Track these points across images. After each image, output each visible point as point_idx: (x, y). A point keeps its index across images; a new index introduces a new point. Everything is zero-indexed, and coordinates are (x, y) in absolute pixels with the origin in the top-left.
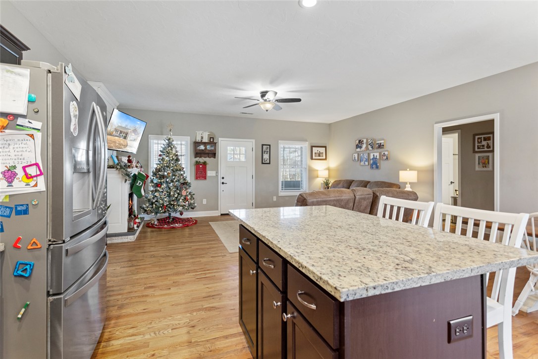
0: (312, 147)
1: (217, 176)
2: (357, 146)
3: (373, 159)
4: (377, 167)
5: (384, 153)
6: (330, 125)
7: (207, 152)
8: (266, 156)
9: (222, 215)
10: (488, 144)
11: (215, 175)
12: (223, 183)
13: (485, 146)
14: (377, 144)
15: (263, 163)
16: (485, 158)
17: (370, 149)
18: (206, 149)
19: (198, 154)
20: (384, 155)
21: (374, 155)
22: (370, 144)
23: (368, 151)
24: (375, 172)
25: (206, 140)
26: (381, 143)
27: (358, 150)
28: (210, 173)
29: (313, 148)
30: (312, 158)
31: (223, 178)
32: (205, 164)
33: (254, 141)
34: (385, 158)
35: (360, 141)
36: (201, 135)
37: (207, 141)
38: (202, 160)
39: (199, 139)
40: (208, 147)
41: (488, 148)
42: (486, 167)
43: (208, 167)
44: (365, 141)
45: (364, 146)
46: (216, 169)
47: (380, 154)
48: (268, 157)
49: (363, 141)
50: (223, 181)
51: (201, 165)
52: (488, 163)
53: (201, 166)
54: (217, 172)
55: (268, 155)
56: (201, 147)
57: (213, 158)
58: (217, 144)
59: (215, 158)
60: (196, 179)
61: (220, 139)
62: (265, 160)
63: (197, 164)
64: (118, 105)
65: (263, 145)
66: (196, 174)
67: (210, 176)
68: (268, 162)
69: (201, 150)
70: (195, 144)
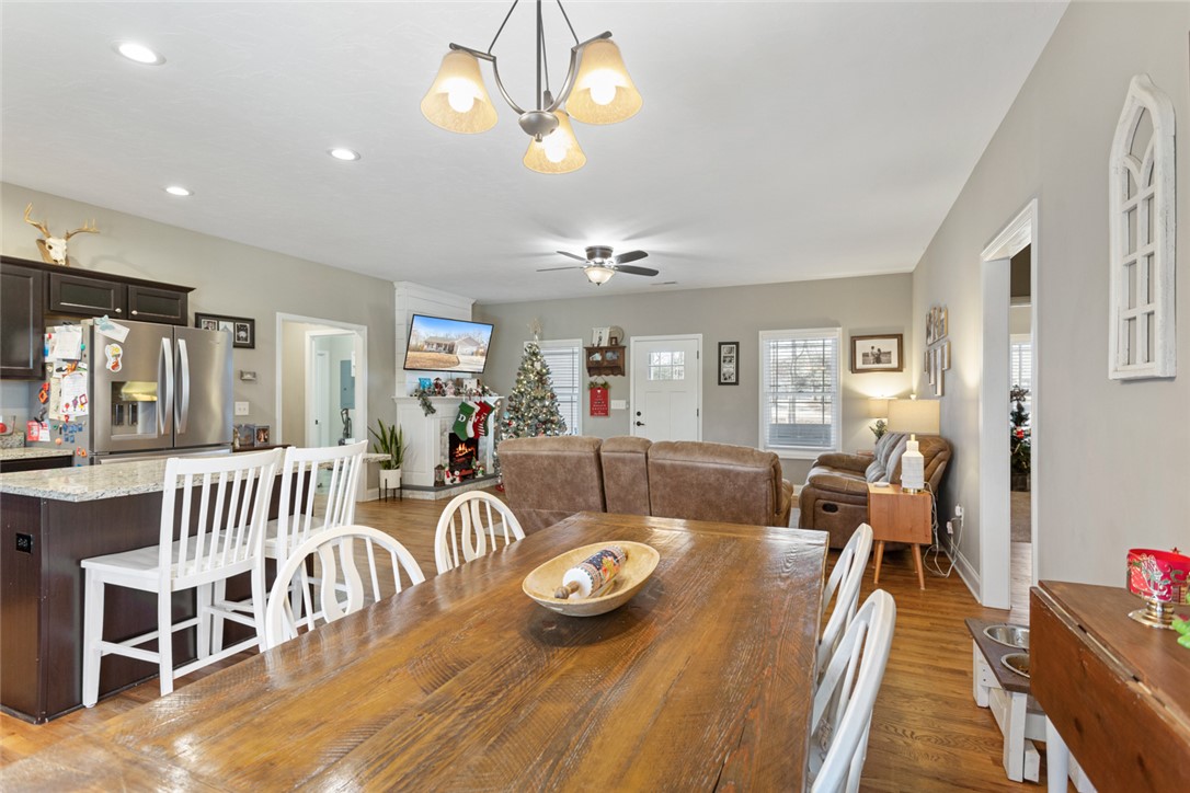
0: (854, 339)
7: (608, 364)
11: (624, 408)
12: (639, 424)
18: (604, 359)
19: (593, 369)
25: (605, 343)
28: (615, 404)
29: (857, 342)
30: (853, 369)
31: (639, 414)
32: (605, 386)
33: (700, 337)
36: (598, 335)
37: (607, 345)
38: (600, 380)
39: (595, 342)
40: (609, 356)
43: (611, 392)
46: (626, 397)
48: (733, 370)
50: (638, 419)
51: (599, 388)
53: (599, 392)
54: (628, 403)
55: (733, 365)
56: (598, 357)
57: (619, 376)
58: (626, 350)
59: (623, 375)
60: (592, 414)
61: (632, 339)
62: (727, 376)
63: (593, 387)
64: (473, 301)
65: (720, 344)
66: (592, 406)
67: (615, 410)
68: (733, 379)
69: (597, 362)
70: (590, 351)
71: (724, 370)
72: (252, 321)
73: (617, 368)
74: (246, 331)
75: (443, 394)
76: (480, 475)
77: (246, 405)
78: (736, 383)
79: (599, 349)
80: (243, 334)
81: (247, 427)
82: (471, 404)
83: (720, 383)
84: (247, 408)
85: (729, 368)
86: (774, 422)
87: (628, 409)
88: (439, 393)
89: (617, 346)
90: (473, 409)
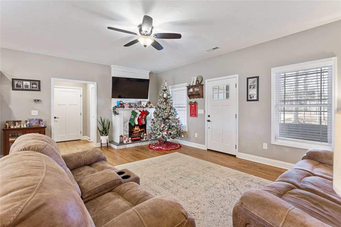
7: (195, 93)
9: (208, 150)
12: (209, 121)
18: (193, 91)
19: (190, 96)
28: (200, 111)
31: (209, 116)
32: (195, 103)
33: (237, 76)
38: (193, 100)
40: (196, 89)
46: (203, 108)
48: (255, 92)
50: (209, 118)
51: (193, 104)
53: (193, 106)
54: (205, 111)
55: (255, 90)
56: (191, 90)
57: (201, 98)
58: (204, 86)
59: (203, 98)
60: (191, 116)
61: (206, 81)
62: (252, 96)
63: (191, 104)
64: (150, 72)
65: (248, 79)
66: (190, 112)
67: (199, 114)
68: (255, 98)
69: (191, 92)
70: (189, 88)
71: (250, 93)
72: (39, 81)
73: (200, 95)
74: (36, 85)
75: (124, 107)
76: (144, 139)
77: (37, 111)
78: (257, 100)
79: (193, 87)
80: (35, 86)
81: (36, 119)
82: (137, 111)
83: (248, 100)
84: (37, 112)
85: (253, 92)
86: (283, 122)
87: (205, 113)
88: (121, 107)
89: (200, 84)
90: (137, 113)
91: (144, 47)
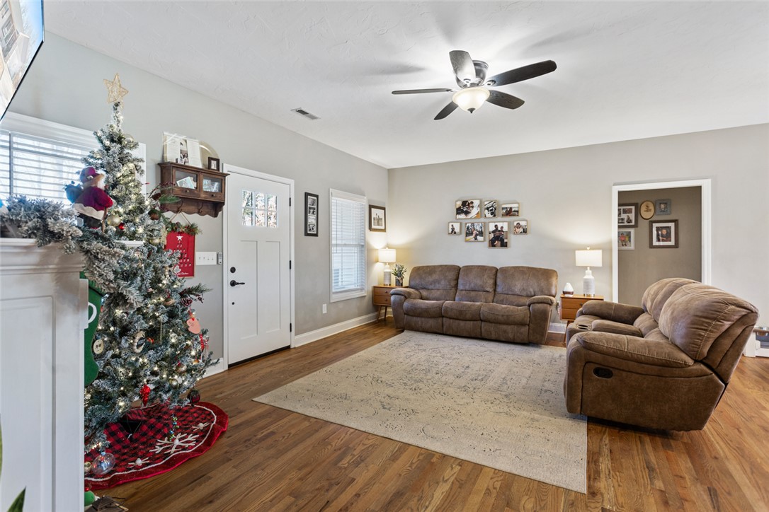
0: (371, 207)
1: (220, 263)
2: (459, 211)
3: (493, 232)
4: (504, 245)
5: (518, 224)
6: (391, 172)
7: (203, 196)
8: (312, 219)
9: (230, 366)
10: (629, 218)
11: (215, 263)
12: (233, 284)
13: (625, 220)
14: (503, 209)
15: (307, 234)
16: (625, 234)
17: (489, 215)
18: (199, 187)
20: (519, 226)
21: (496, 226)
22: (488, 209)
23: (483, 220)
24: (499, 251)
25: (196, 161)
26: (511, 208)
27: (462, 216)
29: (372, 209)
30: (370, 228)
31: (233, 270)
32: (191, 230)
33: (292, 182)
34: (521, 230)
35: (464, 203)
36: (179, 148)
37: (200, 166)
38: (182, 219)
39: (172, 156)
40: (206, 185)
41: (628, 223)
42: (626, 245)
43: (198, 239)
44: (476, 203)
45: (474, 212)
47: (510, 224)
48: (314, 222)
49: (472, 203)
50: (233, 276)
52: (630, 241)
53: (180, 238)
54: (222, 256)
55: (315, 217)
56: (189, 182)
65: (306, 194)
67: (200, 266)
69: (190, 190)
71: (309, 221)
78: (317, 235)
87: (222, 263)
91: (470, 112)
